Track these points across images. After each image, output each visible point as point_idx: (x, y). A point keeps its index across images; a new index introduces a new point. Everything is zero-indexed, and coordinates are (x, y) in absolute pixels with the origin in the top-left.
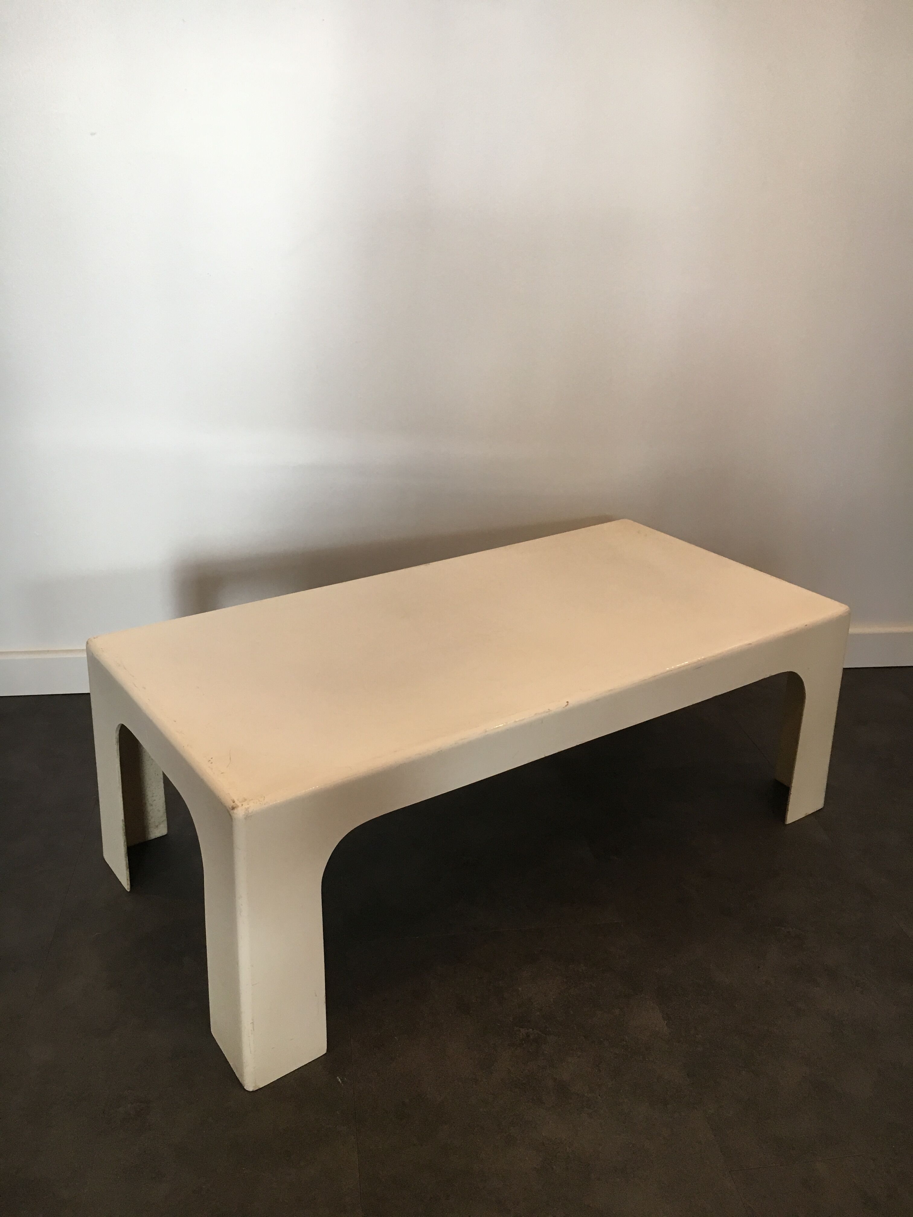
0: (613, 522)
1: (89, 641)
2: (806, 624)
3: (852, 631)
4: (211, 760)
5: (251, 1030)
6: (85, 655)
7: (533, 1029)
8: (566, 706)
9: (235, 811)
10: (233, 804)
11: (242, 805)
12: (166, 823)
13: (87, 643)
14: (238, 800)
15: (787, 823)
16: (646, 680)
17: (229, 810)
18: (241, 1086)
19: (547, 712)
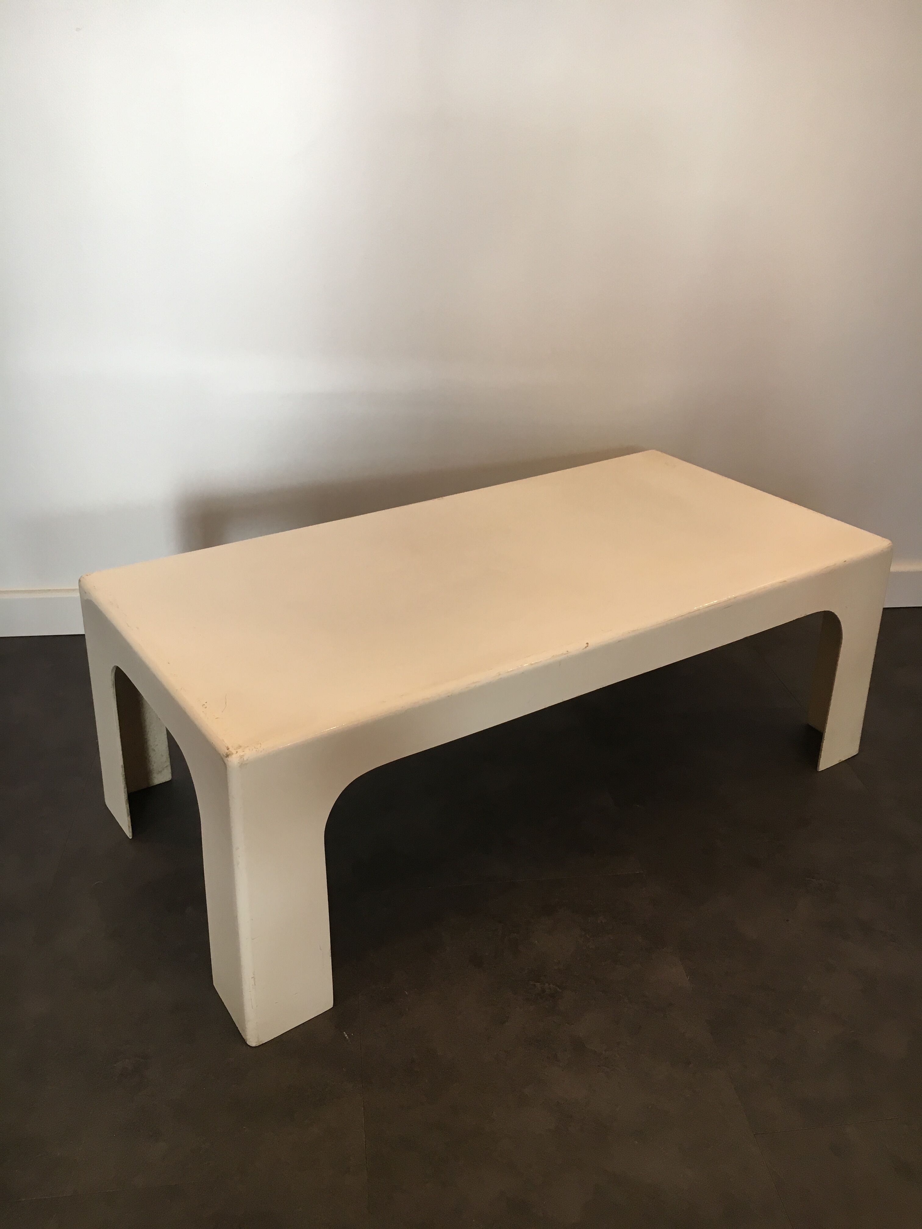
0: (640, 453)
1: (81, 580)
2: (846, 560)
3: (894, 568)
4: (205, 704)
5: (252, 985)
6: (78, 595)
7: (549, 984)
8: (586, 647)
9: (230, 759)
10: (227, 751)
11: (237, 752)
12: (169, 768)
13: (80, 581)
14: (232, 747)
15: (819, 771)
16: (672, 619)
17: (223, 757)
18: (243, 1041)
19: (565, 654)
